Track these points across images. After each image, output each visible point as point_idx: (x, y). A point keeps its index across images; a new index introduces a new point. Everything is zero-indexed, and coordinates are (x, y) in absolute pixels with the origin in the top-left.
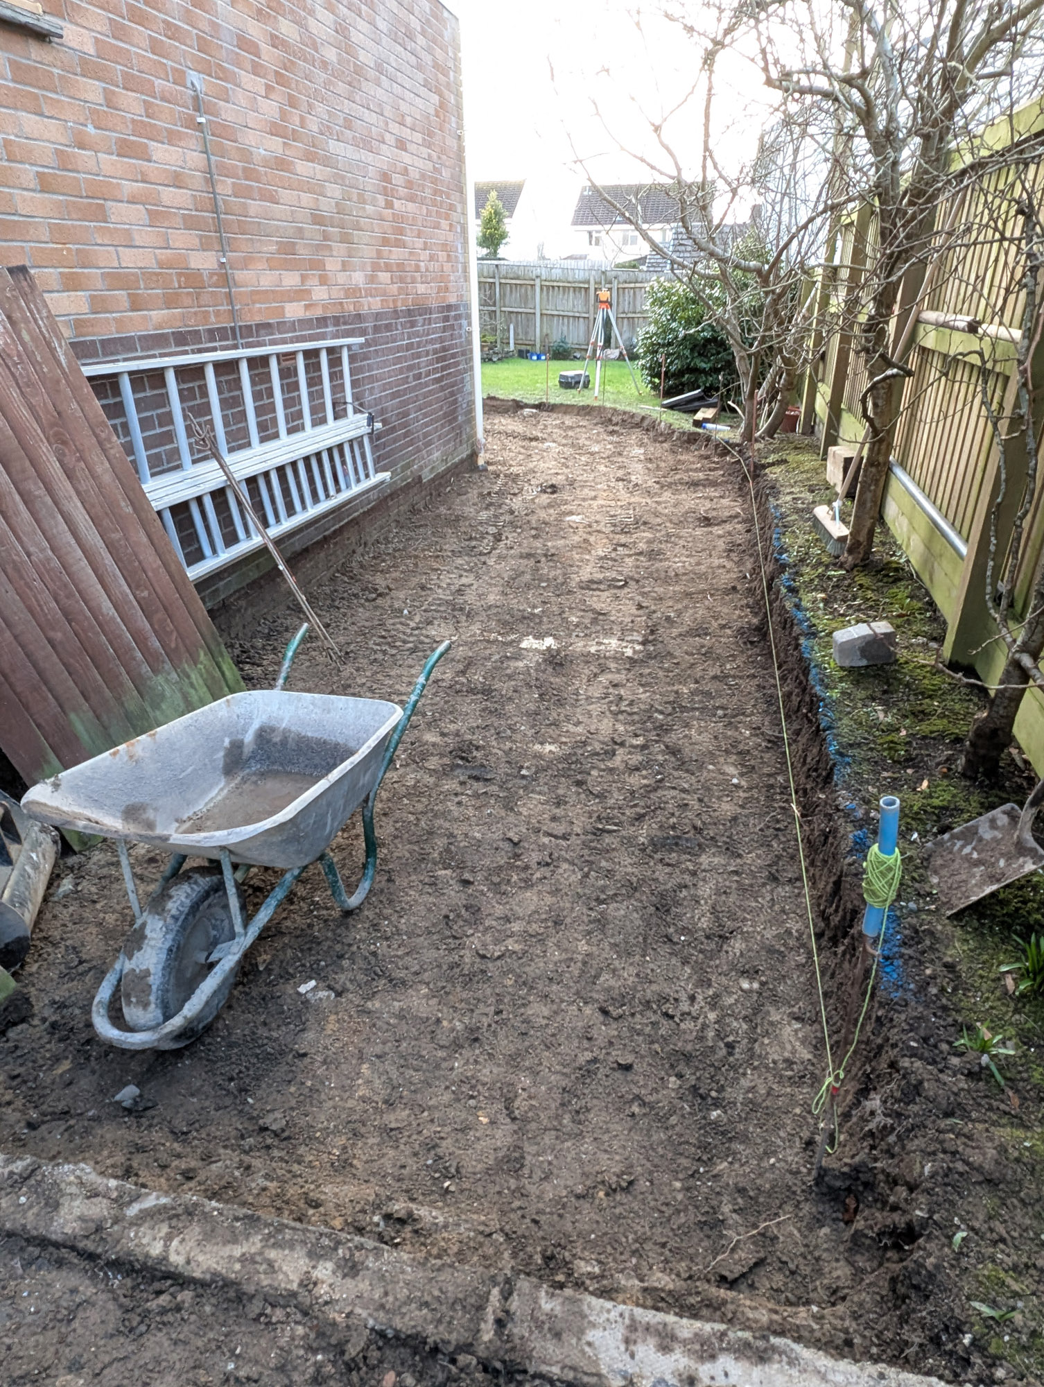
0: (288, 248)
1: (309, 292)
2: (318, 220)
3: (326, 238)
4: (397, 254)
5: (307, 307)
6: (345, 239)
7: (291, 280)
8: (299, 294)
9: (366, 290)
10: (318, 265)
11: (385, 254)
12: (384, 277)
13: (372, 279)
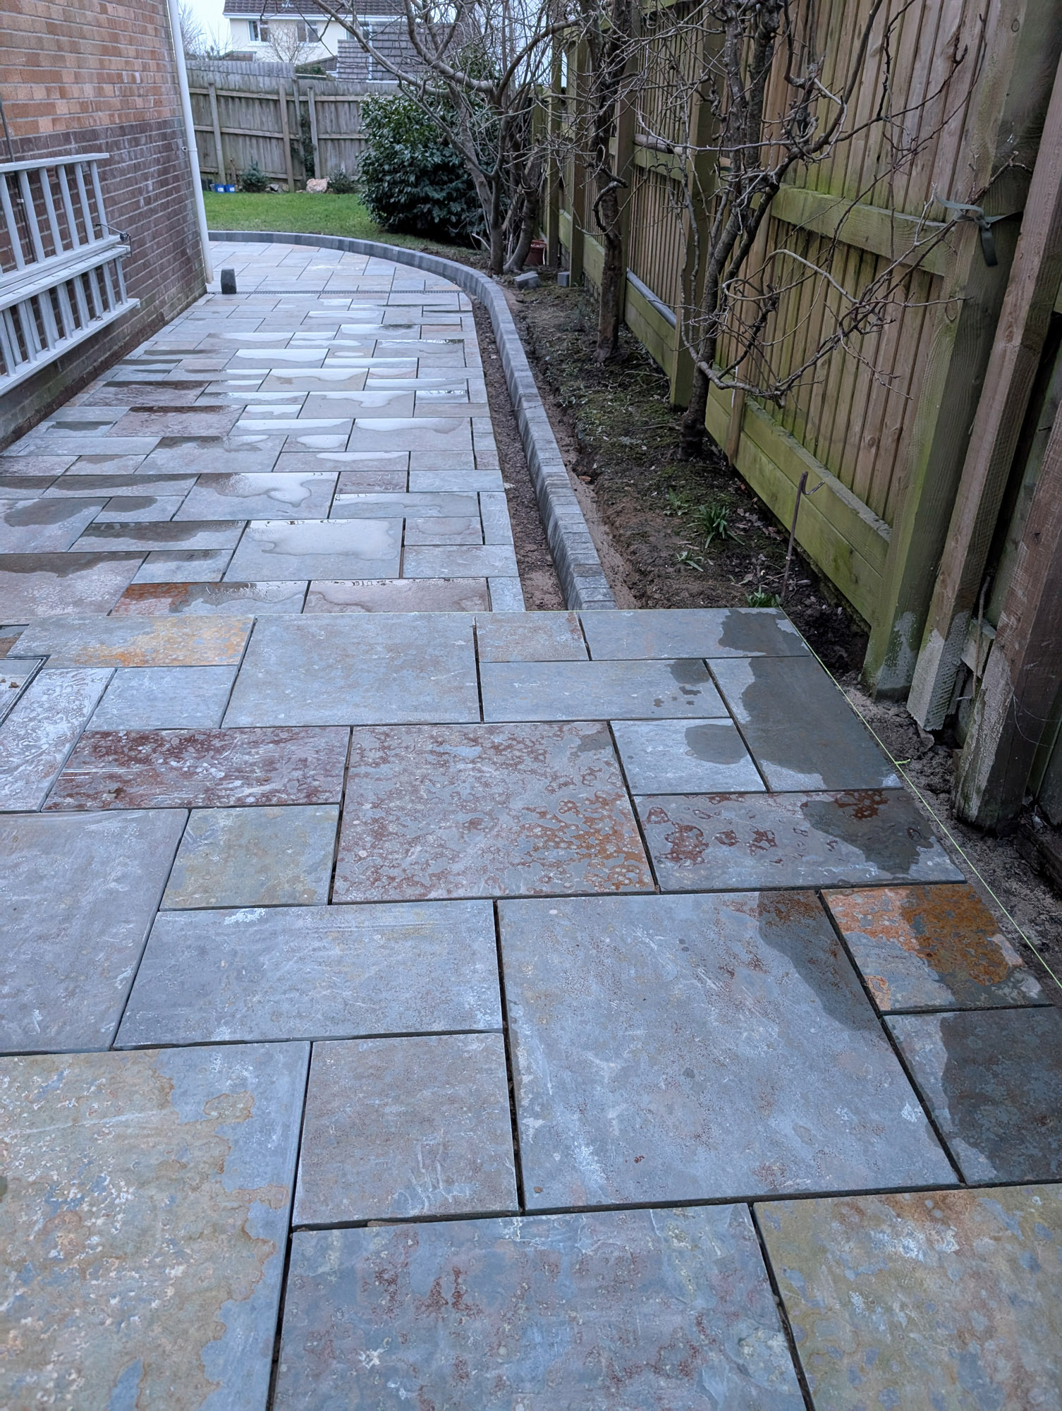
0: (33, 60)
1: (53, 105)
2: (52, 29)
3: (60, 48)
4: (115, 63)
5: (54, 121)
6: (75, 49)
7: (39, 93)
8: (48, 109)
9: (96, 103)
10: (56, 77)
11: (106, 63)
12: (108, 88)
13: (100, 92)
